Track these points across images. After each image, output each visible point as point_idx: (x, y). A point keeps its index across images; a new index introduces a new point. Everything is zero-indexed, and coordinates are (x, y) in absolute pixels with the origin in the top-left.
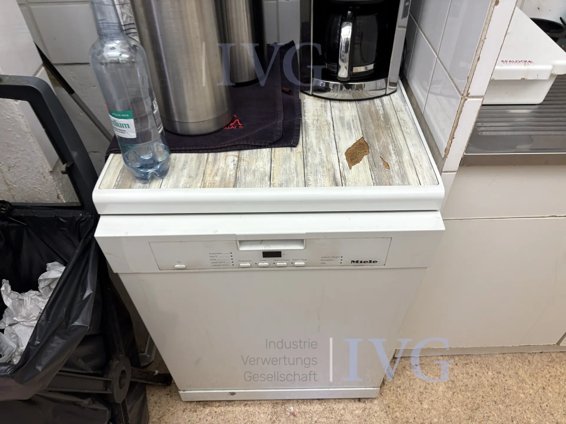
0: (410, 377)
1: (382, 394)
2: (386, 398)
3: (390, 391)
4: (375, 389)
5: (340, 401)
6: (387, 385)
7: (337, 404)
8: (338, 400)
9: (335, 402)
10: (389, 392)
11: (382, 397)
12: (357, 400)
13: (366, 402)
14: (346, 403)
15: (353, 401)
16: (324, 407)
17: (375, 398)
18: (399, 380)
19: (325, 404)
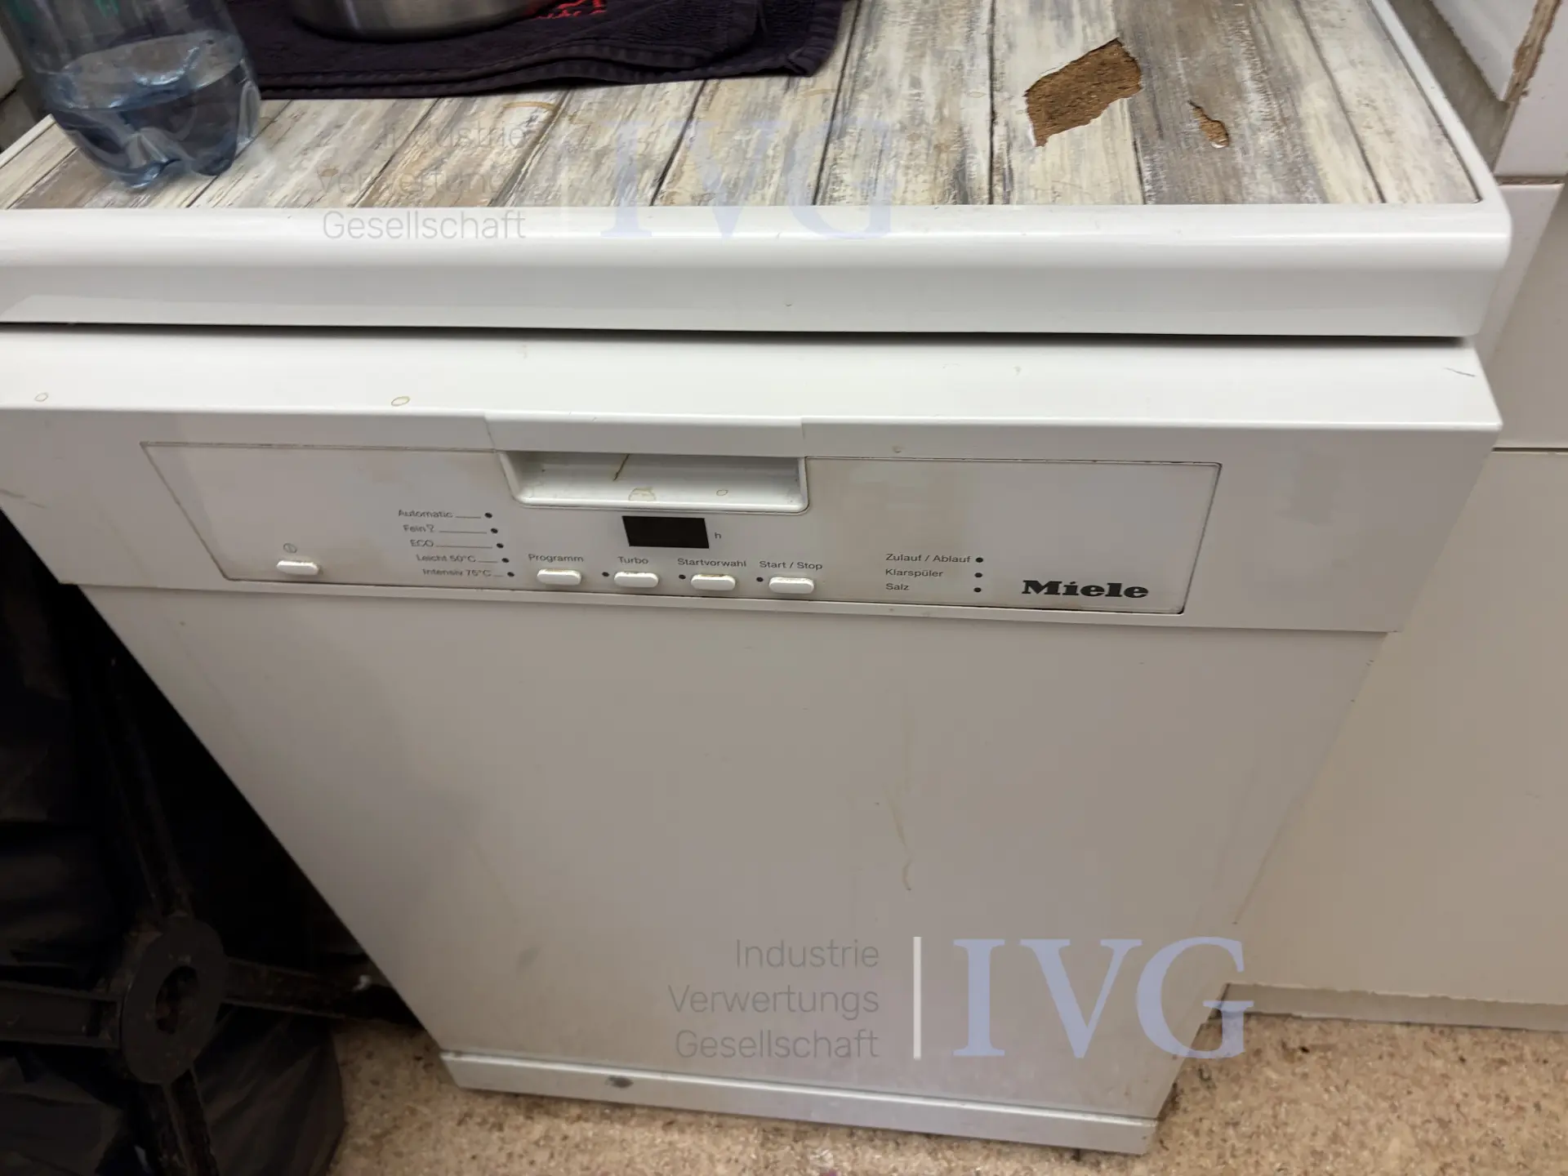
0: (1277, 1089)
1: (1167, 1143)
2: (1178, 1159)
3: (1197, 1133)
4: (1138, 1123)
5: (1006, 1149)
6: (1185, 1111)
7: (993, 1159)
8: (999, 1146)
9: (985, 1152)
10: (1191, 1137)
11: (1165, 1153)
12: (1067, 1156)
13: (1103, 1166)
14: (1026, 1161)
15: (1052, 1156)
16: (945, 1164)
17: (1138, 1156)
18: (1236, 1097)
19: (949, 1154)
